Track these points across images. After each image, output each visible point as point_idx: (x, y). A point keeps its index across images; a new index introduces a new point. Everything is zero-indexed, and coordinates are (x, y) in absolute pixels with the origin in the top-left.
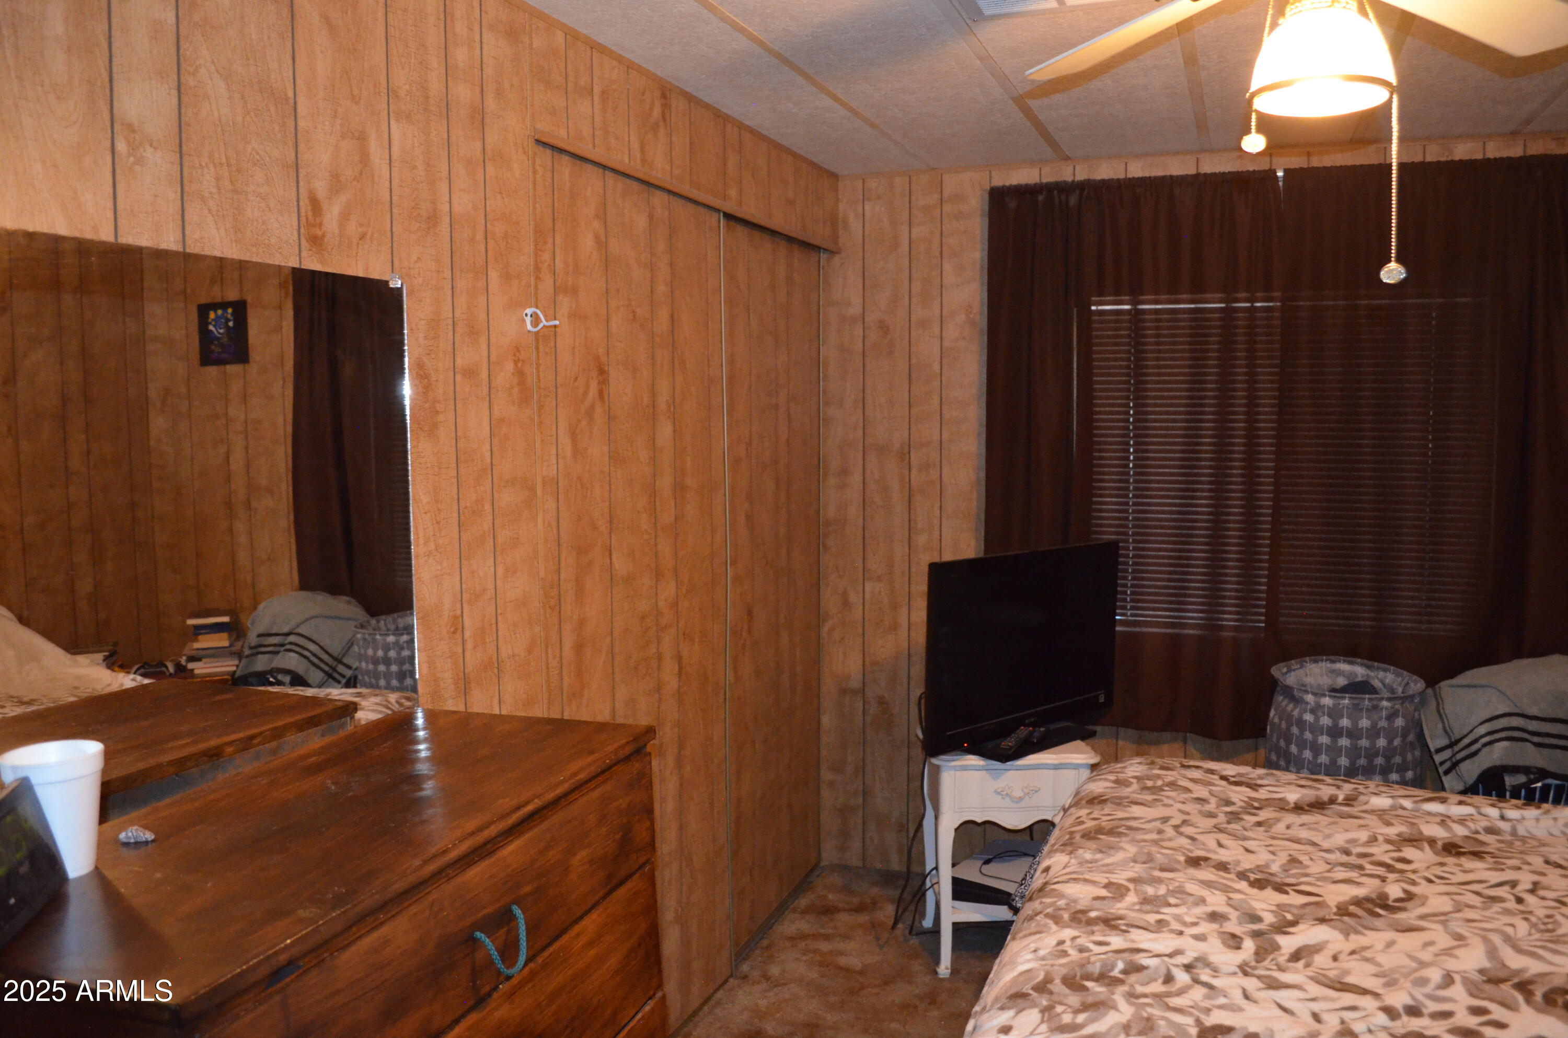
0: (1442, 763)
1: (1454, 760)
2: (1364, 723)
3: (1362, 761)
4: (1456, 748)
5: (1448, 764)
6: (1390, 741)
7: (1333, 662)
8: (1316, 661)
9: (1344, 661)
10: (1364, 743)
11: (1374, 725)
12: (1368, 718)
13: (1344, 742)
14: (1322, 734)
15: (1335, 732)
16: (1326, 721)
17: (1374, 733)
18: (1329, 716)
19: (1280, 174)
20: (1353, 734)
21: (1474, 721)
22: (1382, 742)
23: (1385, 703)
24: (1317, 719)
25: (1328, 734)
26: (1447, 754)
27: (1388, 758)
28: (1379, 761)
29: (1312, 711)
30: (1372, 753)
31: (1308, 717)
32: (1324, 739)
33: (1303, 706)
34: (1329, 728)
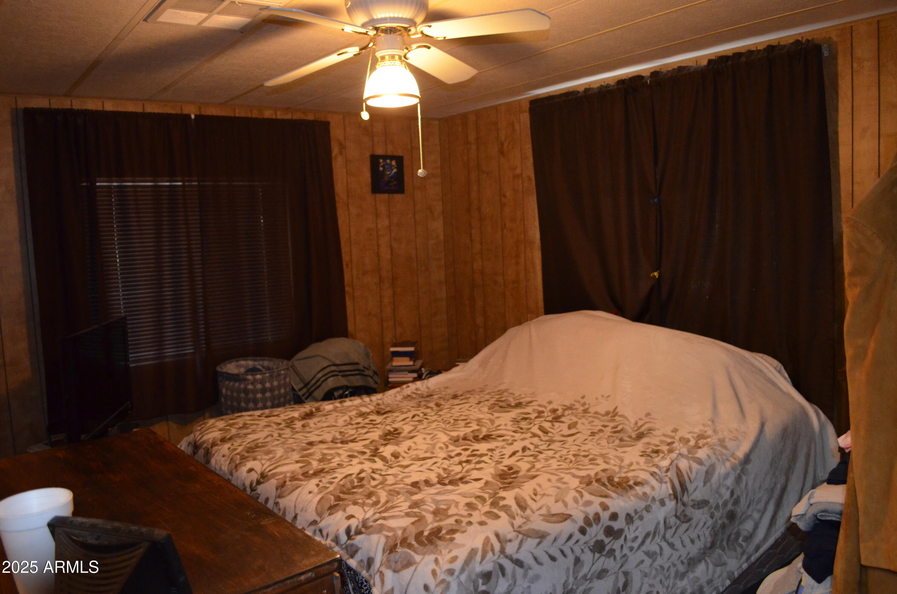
0: (303, 395)
1: (310, 391)
2: (275, 383)
3: (276, 402)
4: (309, 387)
5: (307, 394)
6: (285, 389)
7: (237, 361)
8: (230, 363)
9: (243, 360)
10: (276, 392)
11: (279, 384)
12: (276, 381)
13: (268, 394)
14: (258, 393)
15: (263, 391)
16: (259, 386)
17: (279, 387)
18: (260, 383)
19: (193, 117)
20: (271, 390)
21: (313, 372)
22: (282, 391)
23: (282, 372)
24: (255, 386)
25: (261, 393)
26: (305, 390)
27: (285, 397)
28: (282, 400)
29: (252, 383)
30: (280, 396)
31: (250, 387)
32: (259, 396)
33: (246, 382)
34: (261, 389)
